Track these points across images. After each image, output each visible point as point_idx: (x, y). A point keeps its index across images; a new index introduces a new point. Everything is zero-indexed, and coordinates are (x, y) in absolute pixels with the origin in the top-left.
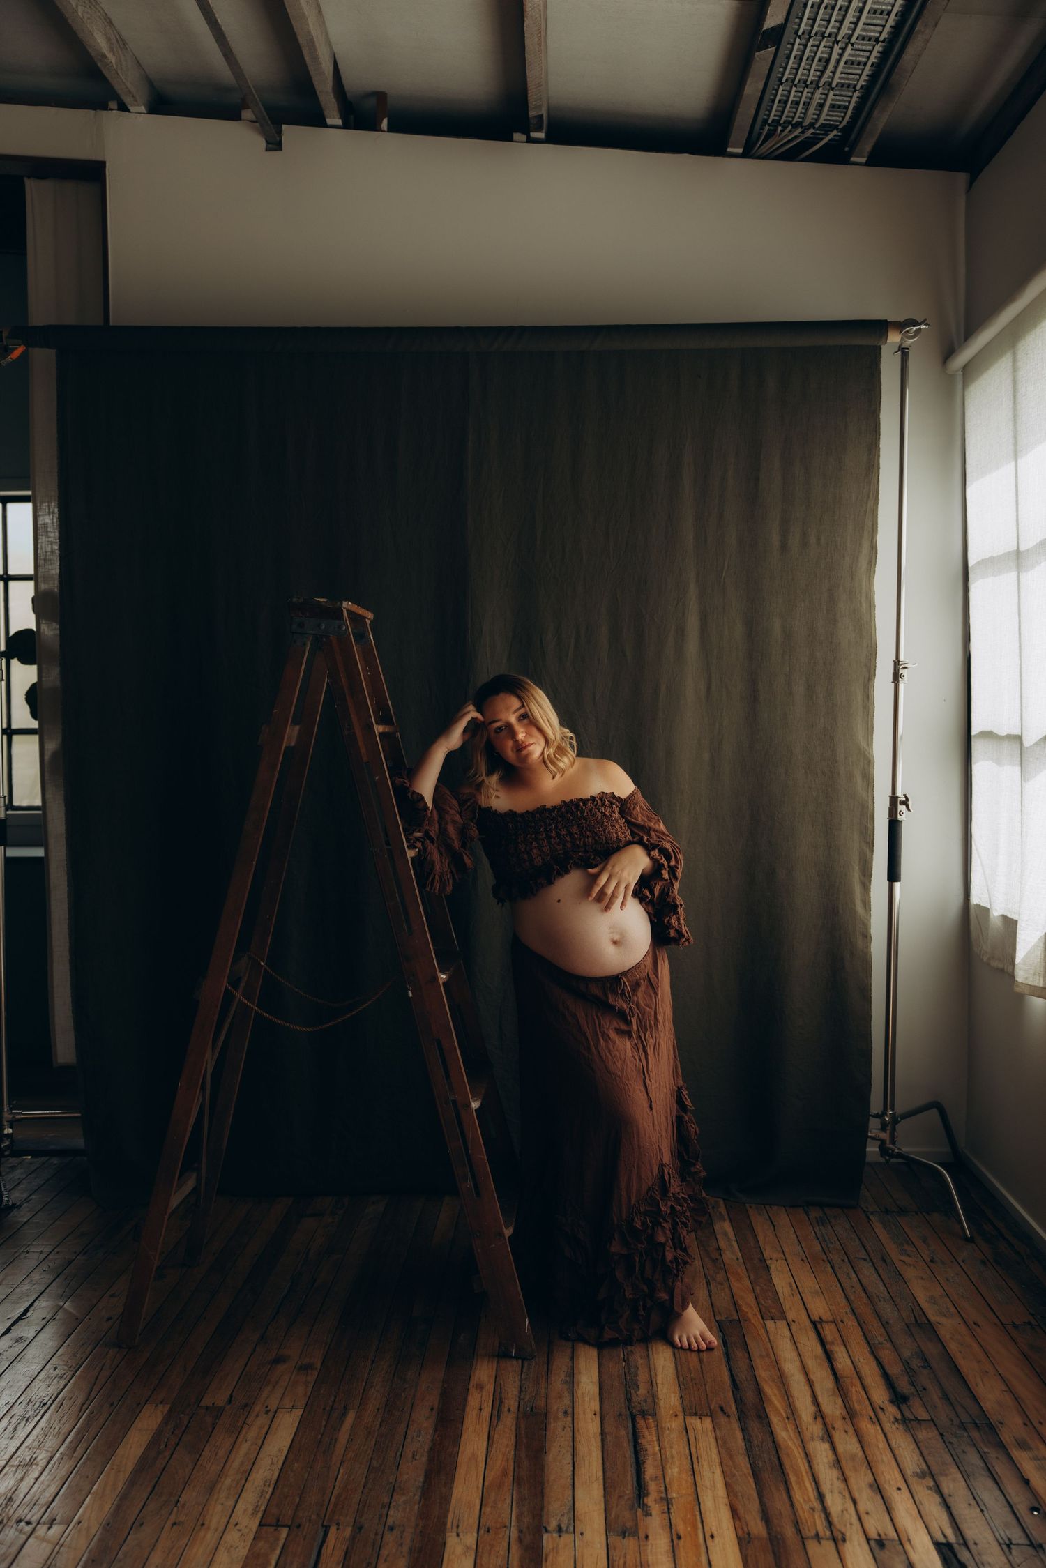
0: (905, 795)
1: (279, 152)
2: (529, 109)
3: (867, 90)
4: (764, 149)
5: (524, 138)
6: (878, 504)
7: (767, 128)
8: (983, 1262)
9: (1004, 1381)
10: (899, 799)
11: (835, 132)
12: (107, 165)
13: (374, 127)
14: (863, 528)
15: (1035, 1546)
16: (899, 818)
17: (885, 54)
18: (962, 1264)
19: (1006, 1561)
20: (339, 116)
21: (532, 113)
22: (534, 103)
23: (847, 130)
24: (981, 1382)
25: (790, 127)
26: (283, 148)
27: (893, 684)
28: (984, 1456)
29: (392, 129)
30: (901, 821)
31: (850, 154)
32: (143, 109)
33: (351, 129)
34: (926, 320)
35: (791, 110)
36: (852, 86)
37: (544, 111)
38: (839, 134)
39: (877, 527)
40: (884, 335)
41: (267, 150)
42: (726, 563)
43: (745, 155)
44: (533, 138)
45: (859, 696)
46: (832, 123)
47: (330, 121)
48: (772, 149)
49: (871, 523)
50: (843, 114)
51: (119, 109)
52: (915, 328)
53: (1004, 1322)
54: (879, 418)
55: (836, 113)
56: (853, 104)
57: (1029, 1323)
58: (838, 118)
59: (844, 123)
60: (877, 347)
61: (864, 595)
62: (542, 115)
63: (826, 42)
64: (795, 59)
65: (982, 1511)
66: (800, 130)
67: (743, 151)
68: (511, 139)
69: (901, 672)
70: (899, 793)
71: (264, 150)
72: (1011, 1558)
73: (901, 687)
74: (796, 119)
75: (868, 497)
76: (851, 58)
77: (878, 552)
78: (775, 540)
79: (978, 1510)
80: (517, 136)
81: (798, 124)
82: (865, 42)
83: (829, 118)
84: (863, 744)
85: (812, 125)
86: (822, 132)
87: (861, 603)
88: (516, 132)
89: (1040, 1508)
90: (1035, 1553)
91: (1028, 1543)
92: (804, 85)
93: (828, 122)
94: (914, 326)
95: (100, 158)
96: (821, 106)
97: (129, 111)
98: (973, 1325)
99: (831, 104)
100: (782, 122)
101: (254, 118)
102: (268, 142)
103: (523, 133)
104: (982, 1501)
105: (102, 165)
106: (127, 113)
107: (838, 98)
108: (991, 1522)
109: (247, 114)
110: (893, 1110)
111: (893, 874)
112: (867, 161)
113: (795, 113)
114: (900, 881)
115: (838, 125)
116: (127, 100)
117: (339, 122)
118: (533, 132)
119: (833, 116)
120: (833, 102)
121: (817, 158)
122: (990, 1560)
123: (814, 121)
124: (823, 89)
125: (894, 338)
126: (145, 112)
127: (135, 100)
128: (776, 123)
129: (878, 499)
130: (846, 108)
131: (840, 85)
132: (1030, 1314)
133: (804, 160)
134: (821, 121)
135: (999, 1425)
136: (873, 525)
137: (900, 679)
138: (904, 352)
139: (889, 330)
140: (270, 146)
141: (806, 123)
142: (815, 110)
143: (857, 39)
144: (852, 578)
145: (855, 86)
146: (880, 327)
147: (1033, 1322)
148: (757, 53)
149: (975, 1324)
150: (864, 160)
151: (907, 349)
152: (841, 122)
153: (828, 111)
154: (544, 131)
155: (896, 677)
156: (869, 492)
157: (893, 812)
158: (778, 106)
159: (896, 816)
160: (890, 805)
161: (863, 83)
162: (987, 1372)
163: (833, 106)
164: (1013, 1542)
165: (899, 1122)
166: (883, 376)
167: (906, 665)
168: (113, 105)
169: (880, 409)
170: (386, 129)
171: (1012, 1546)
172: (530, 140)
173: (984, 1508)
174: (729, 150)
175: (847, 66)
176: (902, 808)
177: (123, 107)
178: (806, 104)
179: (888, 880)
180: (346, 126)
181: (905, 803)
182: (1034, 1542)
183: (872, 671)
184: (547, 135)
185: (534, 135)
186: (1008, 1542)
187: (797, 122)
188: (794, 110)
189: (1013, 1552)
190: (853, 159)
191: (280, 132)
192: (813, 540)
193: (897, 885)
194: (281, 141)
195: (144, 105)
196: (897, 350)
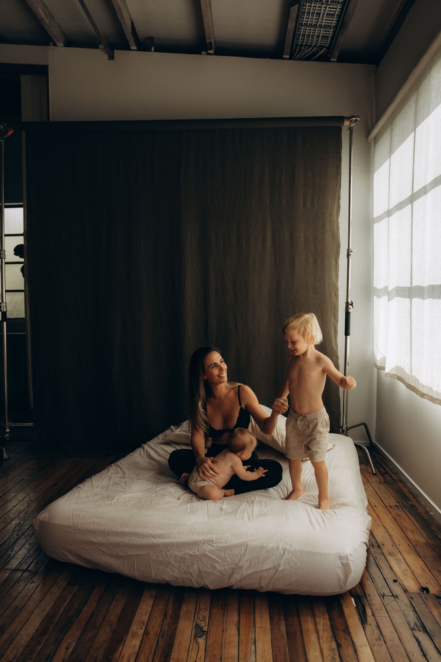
0: (351, 301)
1: (113, 60)
2: (206, 39)
3: (336, 27)
4: (298, 56)
5: (206, 53)
6: (340, 188)
7: (298, 47)
8: (380, 483)
9: (385, 528)
10: (349, 303)
11: (324, 49)
12: (49, 67)
13: (149, 50)
14: (335, 197)
15: (394, 596)
16: (349, 311)
17: (342, 9)
18: (371, 483)
19: (382, 603)
20: (135, 45)
21: (208, 41)
22: (208, 36)
23: (329, 48)
24: (376, 529)
25: (307, 47)
26: (115, 59)
27: (347, 259)
28: (375, 559)
29: (156, 51)
30: (350, 312)
31: (330, 58)
32: (62, 45)
33: (141, 51)
34: (359, 115)
35: (307, 39)
36: (330, 27)
37: (212, 40)
38: (326, 50)
39: (340, 197)
40: (343, 122)
41: (109, 60)
42: (282, 211)
43: (291, 58)
44: (209, 53)
45: (334, 262)
46: (323, 45)
47: (132, 48)
48: (300, 57)
49: (338, 196)
50: (327, 40)
51: (53, 45)
52: (354, 119)
53: (386, 505)
54: (341, 155)
55: (324, 40)
56: (330, 35)
57: (397, 506)
58: (325, 42)
59: (328, 45)
60: (340, 127)
61: (335, 224)
62: (211, 42)
63: (319, 4)
64: (307, 13)
65: (373, 581)
66: (311, 48)
67: (289, 57)
68: (201, 54)
69: (350, 253)
70: (349, 301)
71: (108, 59)
72: (384, 602)
73: (350, 259)
74: (309, 43)
75: (337, 185)
76: (329, 12)
77: (341, 207)
78: (301, 202)
79: (371, 581)
80: (203, 53)
81: (310, 46)
82: (334, 4)
83: (322, 42)
84: (335, 282)
85: (315, 46)
86: (320, 49)
87: (334, 227)
88: (203, 51)
89: (397, 580)
90: (394, 599)
91: (392, 595)
92: (311, 26)
93: (322, 45)
94: (354, 118)
95: (46, 64)
96: (318, 36)
97: (57, 46)
98: (374, 507)
99: (322, 35)
100: (304, 45)
101: (104, 48)
102: (109, 57)
103: (205, 51)
104: (373, 577)
105: (46, 67)
106: (56, 47)
107: (325, 32)
108: (376, 586)
109: (101, 46)
110: (346, 425)
111: (347, 333)
112: (337, 60)
113: (309, 40)
114: (350, 335)
115: (326, 46)
116: (55, 40)
117: (135, 48)
118: (209, 50)
119: (323, 41)
120: (323, 35)
121: (318, 60)
122: (375, 603)
123: (316, 44)
124: (319, 28)
125: (347, 123)
126: (63, 46)
127: (59, 40)
128: (302, 45)
129: (341, 187)
130: (328, 37)
131: (325, 26)
132: (397, 502)
133: (313, 61)
134: (319, 44)
135: (382, 546)
136: (339, 196)
137: (350, 256)
138: (351, 130)
139: (345, 120)
140: (110, 58)
141: (313, 45)
142: (316, 38)
143: (330, 3)
144: (331, 217)
145: (331, 26)
146: (341, 119)
147: (398, 505)
148: (291, 8)
149: (375, 506)
150: (335, 60)
151: (352, 128)
152: (326, 44)
153: (321, 39)
154: (213, 49)
155: (348, 255)
156: (337, 184)
157: (347, 308)
158: (302, 37)
159: (348, 310)
160: (346, 306)
161: (334, 25)
162: (378, 525)
163: (323, 36)
164: (385, 595)
165: (349, 430)
166: (342, 139)
167: (352, 250)
168: (51, 44)
169: (341, 152)
170: (153, 51)
171: (384, 597)
172: (208, 54)
173: (374, 580)
174: (284, 56)
175: (327, 16)
176: (350, 307)
177: (55, 45)
178: (313, 36)
179: (345, 335)
180: (138, 50)
181: (352, 304)
182: (394, 595)
183: (339, 253)
184: (214, 52)
185: (210, 52)
186: (383, 595)
187: (310, 45)
188: (308, 39)
189: (385, 599)
190: (332, 60)
191: (113, 53)
192: (316, 202)
193: (348, 337)
194: (114, 56)
195: (63, 43)
196: (348, 129)
